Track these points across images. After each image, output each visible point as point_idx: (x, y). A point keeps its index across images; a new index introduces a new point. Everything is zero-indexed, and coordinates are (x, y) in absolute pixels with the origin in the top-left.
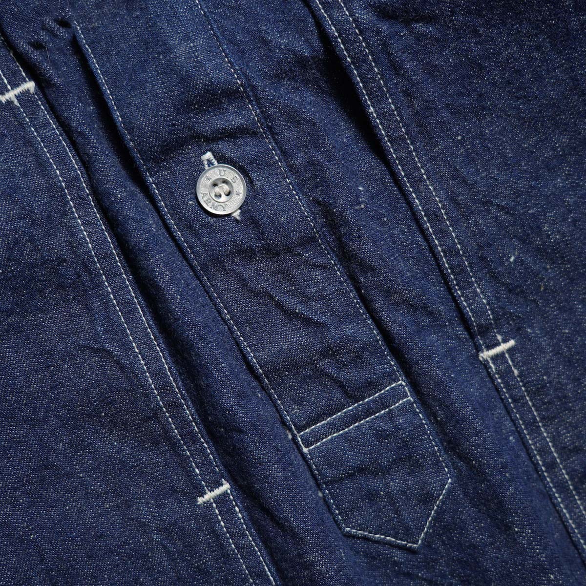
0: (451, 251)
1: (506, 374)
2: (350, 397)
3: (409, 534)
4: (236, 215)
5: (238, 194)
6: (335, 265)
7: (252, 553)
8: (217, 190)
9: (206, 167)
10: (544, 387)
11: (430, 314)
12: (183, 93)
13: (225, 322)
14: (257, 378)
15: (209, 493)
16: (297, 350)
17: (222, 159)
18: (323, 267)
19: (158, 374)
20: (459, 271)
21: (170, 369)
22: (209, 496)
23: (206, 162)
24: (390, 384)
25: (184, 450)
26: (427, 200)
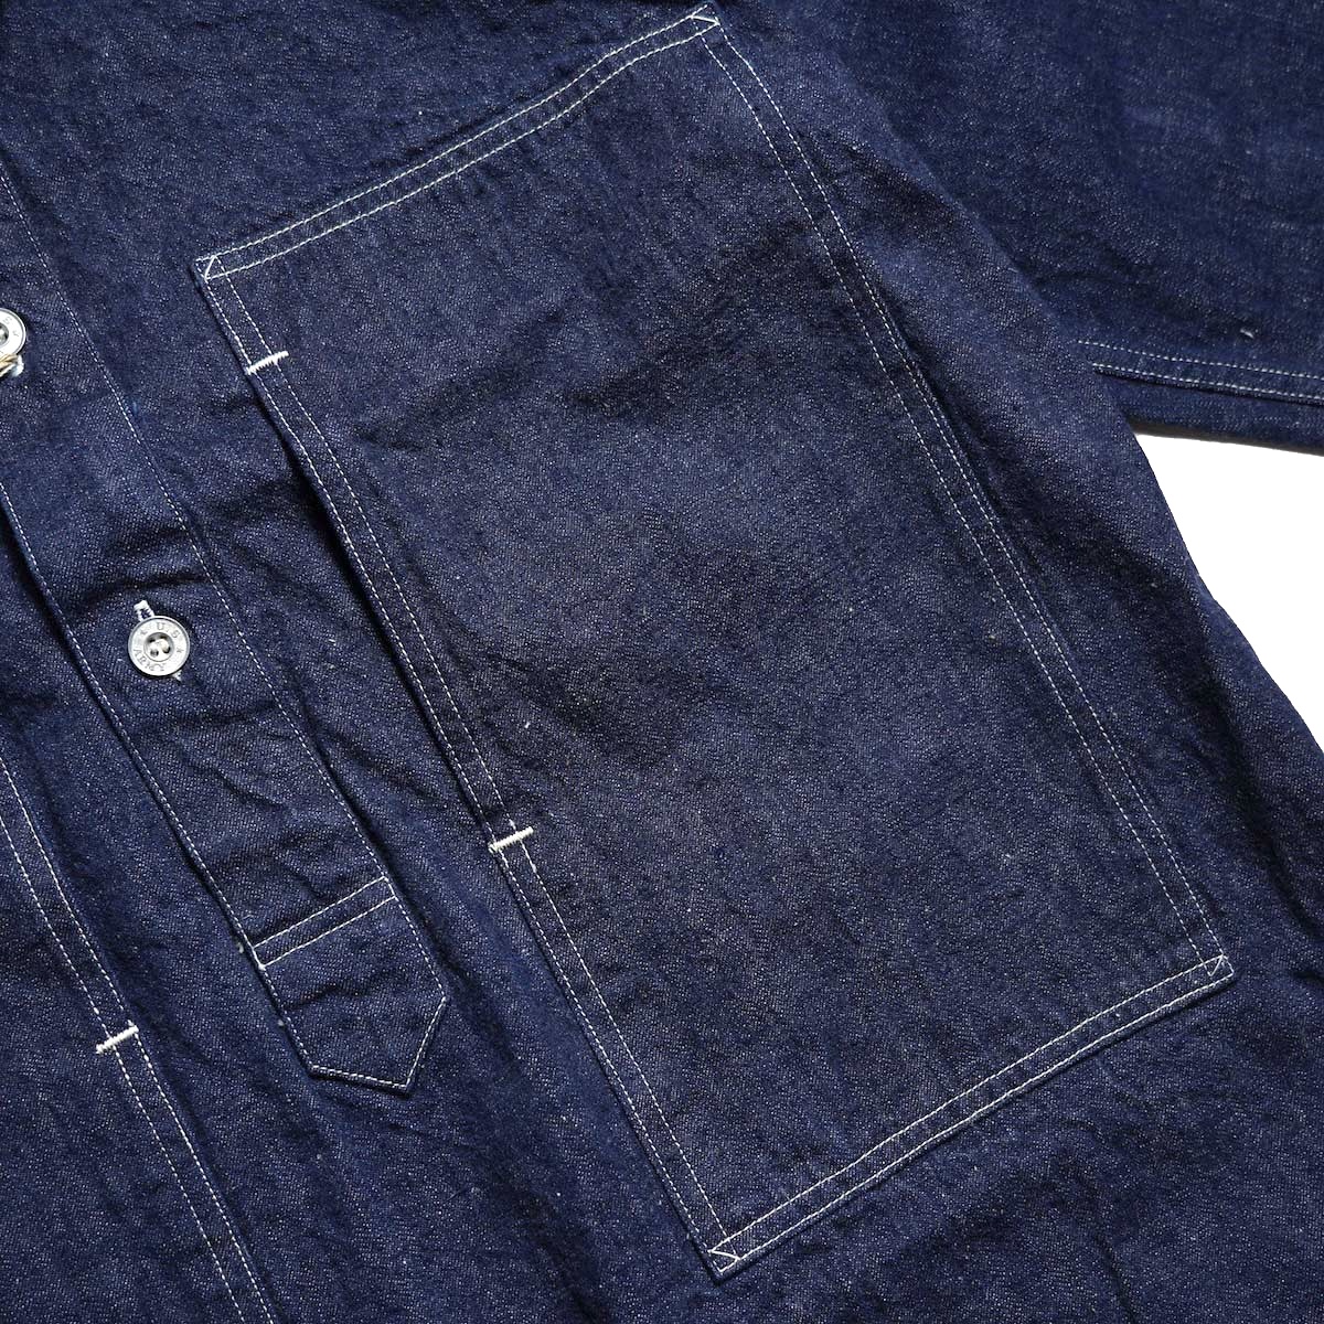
0: (445, 713)
1: (521, 870)
2: (319, 898)
3: (393, 1070)
4: (177, 676)
5: (179, 651)
6: (300, 735)
7: (164, 1113)
8: (153, 646)
9: (141, 619)
10: (570, 886)
11: (420, 793)
12: (111, 533)
13: (160, 806)
14: (200, 875)
15: (111, 1039)
16: (249, 839)
17: (160, 610)
18: (285, 738)
19: (45, 889)
20: (457, 739)
21: (60, 882)
22: (111, 1042)
23: (139, 613)
24: (369, 880)
25: (80, 985)
26: (415, 650)
